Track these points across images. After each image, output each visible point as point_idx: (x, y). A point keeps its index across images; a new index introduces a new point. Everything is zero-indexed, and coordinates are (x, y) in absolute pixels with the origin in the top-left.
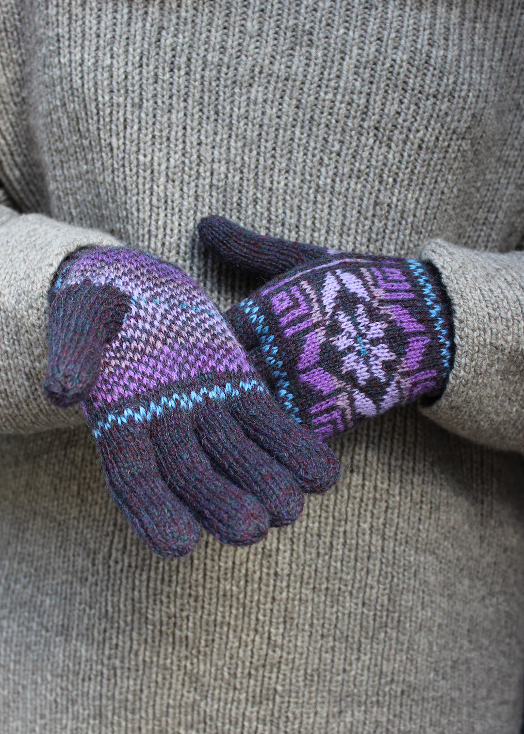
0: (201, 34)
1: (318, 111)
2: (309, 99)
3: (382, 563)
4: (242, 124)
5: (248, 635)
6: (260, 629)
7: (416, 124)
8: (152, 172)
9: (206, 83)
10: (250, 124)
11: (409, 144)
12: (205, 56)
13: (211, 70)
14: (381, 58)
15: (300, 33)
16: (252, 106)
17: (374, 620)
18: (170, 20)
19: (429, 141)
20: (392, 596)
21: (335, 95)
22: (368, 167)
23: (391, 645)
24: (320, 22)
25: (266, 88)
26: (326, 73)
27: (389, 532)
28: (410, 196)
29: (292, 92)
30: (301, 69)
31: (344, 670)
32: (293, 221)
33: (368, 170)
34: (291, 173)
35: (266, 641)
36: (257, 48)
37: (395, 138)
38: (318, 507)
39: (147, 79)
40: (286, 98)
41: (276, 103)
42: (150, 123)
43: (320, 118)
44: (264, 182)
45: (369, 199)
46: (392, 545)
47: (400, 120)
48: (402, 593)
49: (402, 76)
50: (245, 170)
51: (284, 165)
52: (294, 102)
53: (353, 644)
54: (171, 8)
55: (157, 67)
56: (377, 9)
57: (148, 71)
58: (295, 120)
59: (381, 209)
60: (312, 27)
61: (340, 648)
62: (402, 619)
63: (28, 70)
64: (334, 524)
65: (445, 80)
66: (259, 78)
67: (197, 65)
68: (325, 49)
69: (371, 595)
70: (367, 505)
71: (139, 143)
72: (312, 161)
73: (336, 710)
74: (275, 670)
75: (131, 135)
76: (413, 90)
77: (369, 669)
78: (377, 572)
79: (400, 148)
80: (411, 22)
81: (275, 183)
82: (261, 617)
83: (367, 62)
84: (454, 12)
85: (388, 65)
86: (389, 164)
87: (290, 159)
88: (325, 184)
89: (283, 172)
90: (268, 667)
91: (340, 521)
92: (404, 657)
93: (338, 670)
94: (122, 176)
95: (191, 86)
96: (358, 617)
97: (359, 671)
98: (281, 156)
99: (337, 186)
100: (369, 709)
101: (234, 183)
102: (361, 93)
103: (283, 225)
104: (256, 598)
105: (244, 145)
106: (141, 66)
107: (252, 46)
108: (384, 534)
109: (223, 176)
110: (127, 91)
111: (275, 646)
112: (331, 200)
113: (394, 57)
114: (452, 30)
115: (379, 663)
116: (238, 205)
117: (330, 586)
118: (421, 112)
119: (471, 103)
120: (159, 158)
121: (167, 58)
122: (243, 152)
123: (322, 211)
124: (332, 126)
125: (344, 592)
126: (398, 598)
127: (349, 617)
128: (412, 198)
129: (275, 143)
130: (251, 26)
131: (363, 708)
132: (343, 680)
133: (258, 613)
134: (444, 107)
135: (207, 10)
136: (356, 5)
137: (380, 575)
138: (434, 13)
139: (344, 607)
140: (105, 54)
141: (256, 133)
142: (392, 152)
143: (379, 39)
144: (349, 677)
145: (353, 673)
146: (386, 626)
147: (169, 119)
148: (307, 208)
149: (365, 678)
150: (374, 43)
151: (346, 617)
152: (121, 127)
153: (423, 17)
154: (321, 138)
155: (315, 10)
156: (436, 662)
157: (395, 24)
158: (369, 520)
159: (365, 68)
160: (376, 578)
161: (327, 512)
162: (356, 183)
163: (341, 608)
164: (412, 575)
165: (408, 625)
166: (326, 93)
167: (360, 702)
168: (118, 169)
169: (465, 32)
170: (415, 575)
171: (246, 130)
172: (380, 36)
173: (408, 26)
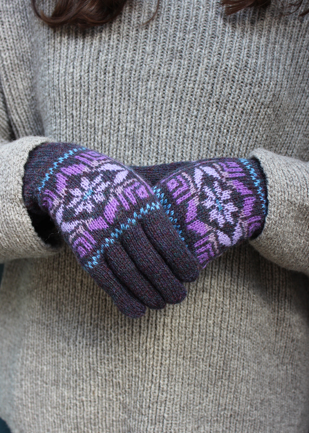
0: (121, 54)
1: (185, 94)
2: (180, 87)
3: (220, 343)
4: (143, 101)
5: (148, 384)
6: (154, 381)
7: (240, 100)
8: (95, 129)
9: (123, 80)
10: (147, 101)
11: (236, 111)
12: (123, 65)
13: (126, 73)
14: (220, 64)
15: (175, 52)
16: (148, 92)
17: (216, 375)
18: (104, 47)
19: (247, 109)
20: (225, 362)
21: (194, 85)
22: (213, 124)
23: (224, 389)
24: (187, 45)
25: (156, 82)
26: (189, 73)
27: (224, 326)
28: (236, 139)
29: (170, 84)
30: (175, 71)
31: (200, 403)
32: (171, 153)
33: (212, 125)
34: (170, 127)
35: (157, 388)
36: (151, 60)
37: (228, 108)
38: (185, 312)
39: (92, 79)
40: (167, 87)
41: (162, 90)
42: (94, 102)
43: (186, 97)
44: (155, 132)
45: (213, 141)
46: (225, 333)
47: (231, 98)
48: (231, 360)
49: (231, 73)
50: (145, 126)
51: (166, 123)
52: (172, 89)
53: (204, 388)
54: (105, 41)
55: (97, 72)
56: (218, 38)
57: (93, 74)
58: (172, 99)
59: (220, 147)
60: (182, 49)
61: (197, 391)
62: (231, 374)
63: (35, 81)
64: (193, 321)
65: (256, 75)
66: (153, 76)
67: (118, 70)
68: (189, 60)
69: (213, 361)
70: (211, 310)
71: (88, 114)
72: (181, 121)
73: (196, 426)
74: (163, 405)
75: (84, 109)
76: (238, 81)
77: (212, 401)
78: (217, 348)
79: (231, 113)
80: (237, 44)
81: (161, 133)
82: (154, 374)
83: (212, 66)
84: (262, 39)
85: (224, 68)
86: (225, 122)
87: (169, 120)
88: (189, 133)
89: (165, 127)
90: (159, 403)
91: (197, 319)
92: (232, 396)
93: (197, 403)
94: (78, 131)
95: (115, 82)
96: (207, 373)
97: (207, 403)
98: (164, 119)
99: (195, 134)
100: (213, 424)
101: (138, 134)
102: (209, 83)
103: (165, 156)
104: (151, 363)
105: (144, 113)
106: (88, 72)
107: (149, 60)
108: (221, 327)
109: (132, 130)
110: (81, 86)
111: (163, 391)
112: (192, 142)
113: (227, 63)
114: (261, 48)
115: (218, 398)
116: (141, 145)
117: (192, 356)
118: (242, 93)
119: (272, 88)
120: (98, 121)
121: (102, 67)
122: (144, 116)
123: (187, 148)
124: (192, 102)
125: (199, 359)
126: (229, 363)
127: (202, 373)
128: (238, 140)
129: (161, 111)
130: (149, 49)
131: (209, 424)
132: (199, 408)
133: (153, 371)
134: (256, 90)
135: (124, 41)
136: (207, 36)
137: (219, 349)
138: (251, 40)
139: (199, 367)
140: (70, 67)
141: (150, 106)
142: (226, 116)
143: (219, 54)
144: (202, 407)
145: (204, 404)
146: (222, 378)
147: (103, 100)
148: (179, 146)
149: (210, 407)
150: (216, 56)
151: (200, 373)
152: (78, 105)
153: (244, 42)
154: (186, 108)
155: (184, 39)
156: (251, 400)
157: (228, 46)
158: (213, 318)
159: (211, 70)
160: (216, 351)
161: (190, 314)
162: (206, 133)
163: (197, 368)
164: (237, 350)
165: (234, 378)
166: (189, 84)
167: (208, 420)
168: (76, 128)
169: (268, 50)
170: (239, 351)
171: (145, 105)
172: (220, 52)
173: (236, 47)
